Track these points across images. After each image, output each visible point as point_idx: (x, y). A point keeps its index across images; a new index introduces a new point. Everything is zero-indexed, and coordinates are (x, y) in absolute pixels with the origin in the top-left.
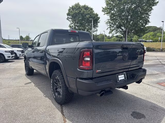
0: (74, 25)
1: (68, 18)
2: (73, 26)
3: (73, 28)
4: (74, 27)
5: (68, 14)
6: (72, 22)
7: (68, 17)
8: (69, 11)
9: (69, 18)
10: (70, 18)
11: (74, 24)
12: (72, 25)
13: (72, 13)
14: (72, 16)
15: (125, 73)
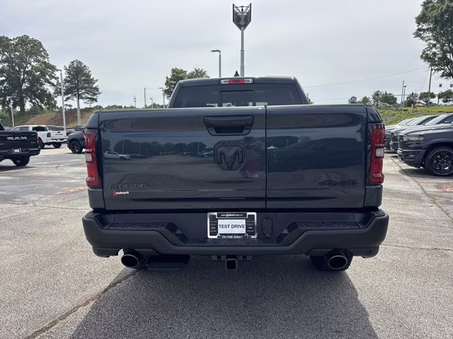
0: (442, 49)
1: (419, 30)
2: (434, 54)
3: (436, 59)
4: (439, 58)
5: (421, 19)
6: (435, 42)
7: (420, 26)
8: (426, 9)
9: (424, 30)
10: (428, 29)
11: (443, 46)
12: (434, 50)
13: (435, 13)
14: (436, 22)
15: (255, 214)
